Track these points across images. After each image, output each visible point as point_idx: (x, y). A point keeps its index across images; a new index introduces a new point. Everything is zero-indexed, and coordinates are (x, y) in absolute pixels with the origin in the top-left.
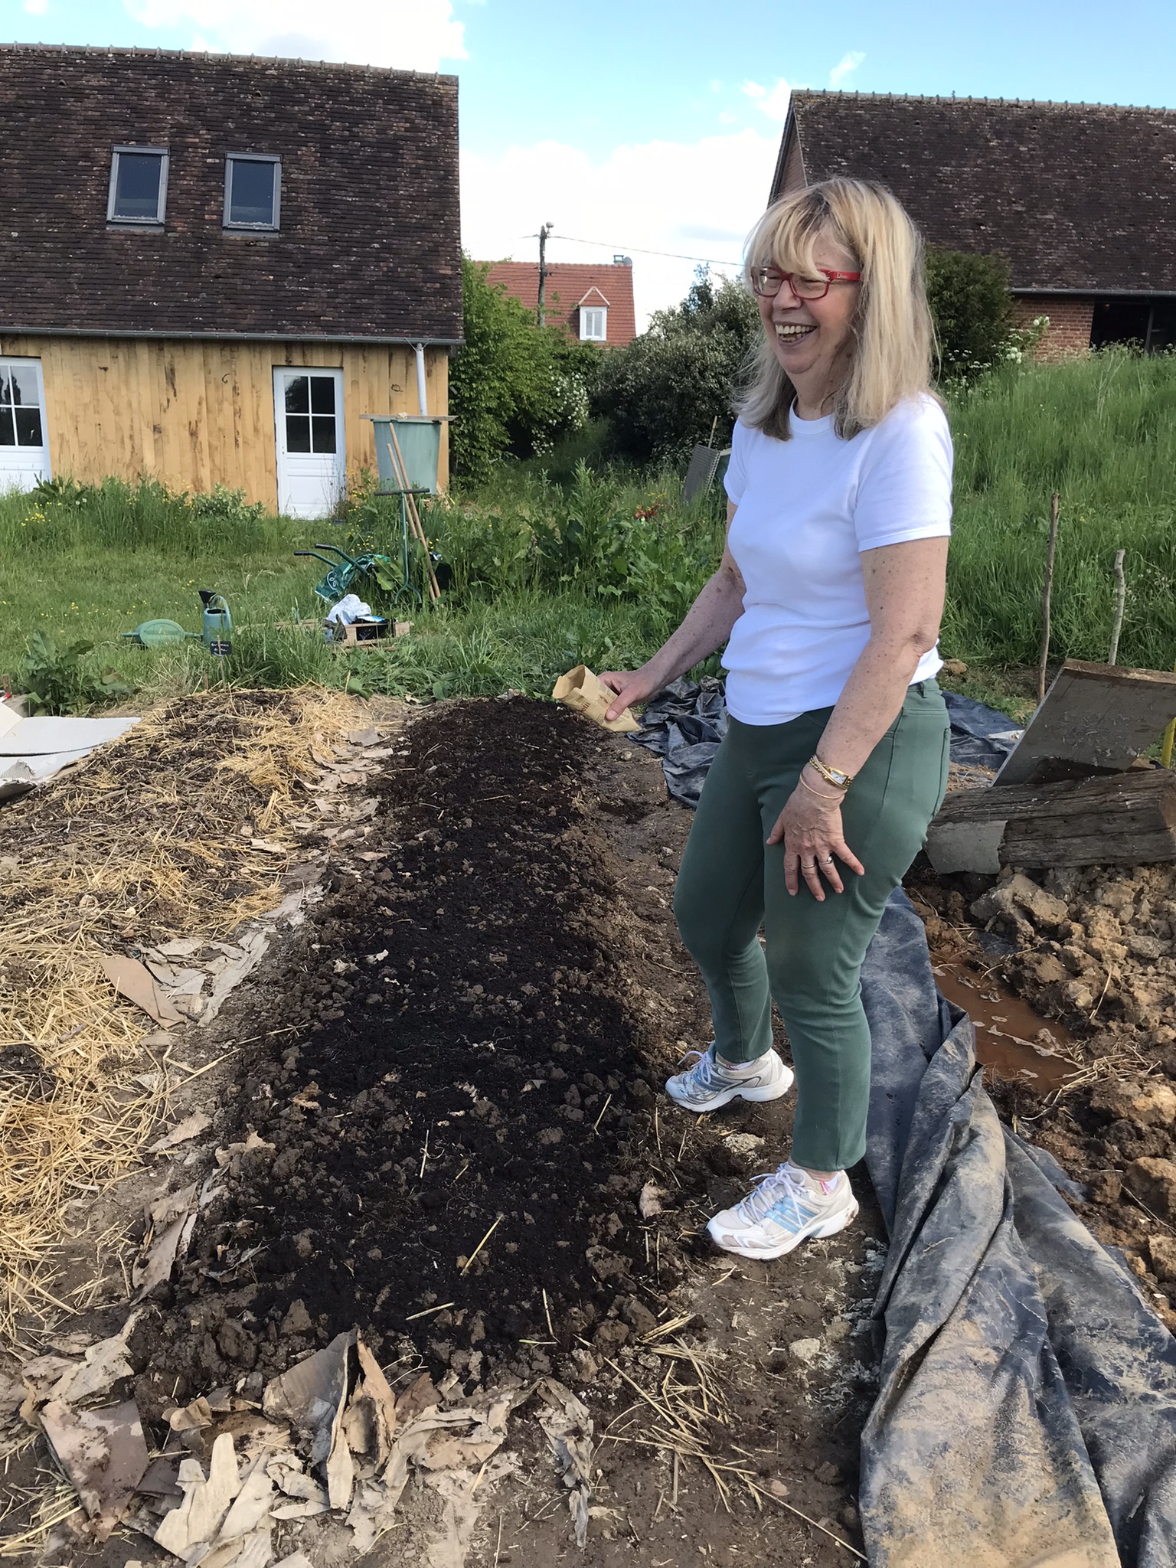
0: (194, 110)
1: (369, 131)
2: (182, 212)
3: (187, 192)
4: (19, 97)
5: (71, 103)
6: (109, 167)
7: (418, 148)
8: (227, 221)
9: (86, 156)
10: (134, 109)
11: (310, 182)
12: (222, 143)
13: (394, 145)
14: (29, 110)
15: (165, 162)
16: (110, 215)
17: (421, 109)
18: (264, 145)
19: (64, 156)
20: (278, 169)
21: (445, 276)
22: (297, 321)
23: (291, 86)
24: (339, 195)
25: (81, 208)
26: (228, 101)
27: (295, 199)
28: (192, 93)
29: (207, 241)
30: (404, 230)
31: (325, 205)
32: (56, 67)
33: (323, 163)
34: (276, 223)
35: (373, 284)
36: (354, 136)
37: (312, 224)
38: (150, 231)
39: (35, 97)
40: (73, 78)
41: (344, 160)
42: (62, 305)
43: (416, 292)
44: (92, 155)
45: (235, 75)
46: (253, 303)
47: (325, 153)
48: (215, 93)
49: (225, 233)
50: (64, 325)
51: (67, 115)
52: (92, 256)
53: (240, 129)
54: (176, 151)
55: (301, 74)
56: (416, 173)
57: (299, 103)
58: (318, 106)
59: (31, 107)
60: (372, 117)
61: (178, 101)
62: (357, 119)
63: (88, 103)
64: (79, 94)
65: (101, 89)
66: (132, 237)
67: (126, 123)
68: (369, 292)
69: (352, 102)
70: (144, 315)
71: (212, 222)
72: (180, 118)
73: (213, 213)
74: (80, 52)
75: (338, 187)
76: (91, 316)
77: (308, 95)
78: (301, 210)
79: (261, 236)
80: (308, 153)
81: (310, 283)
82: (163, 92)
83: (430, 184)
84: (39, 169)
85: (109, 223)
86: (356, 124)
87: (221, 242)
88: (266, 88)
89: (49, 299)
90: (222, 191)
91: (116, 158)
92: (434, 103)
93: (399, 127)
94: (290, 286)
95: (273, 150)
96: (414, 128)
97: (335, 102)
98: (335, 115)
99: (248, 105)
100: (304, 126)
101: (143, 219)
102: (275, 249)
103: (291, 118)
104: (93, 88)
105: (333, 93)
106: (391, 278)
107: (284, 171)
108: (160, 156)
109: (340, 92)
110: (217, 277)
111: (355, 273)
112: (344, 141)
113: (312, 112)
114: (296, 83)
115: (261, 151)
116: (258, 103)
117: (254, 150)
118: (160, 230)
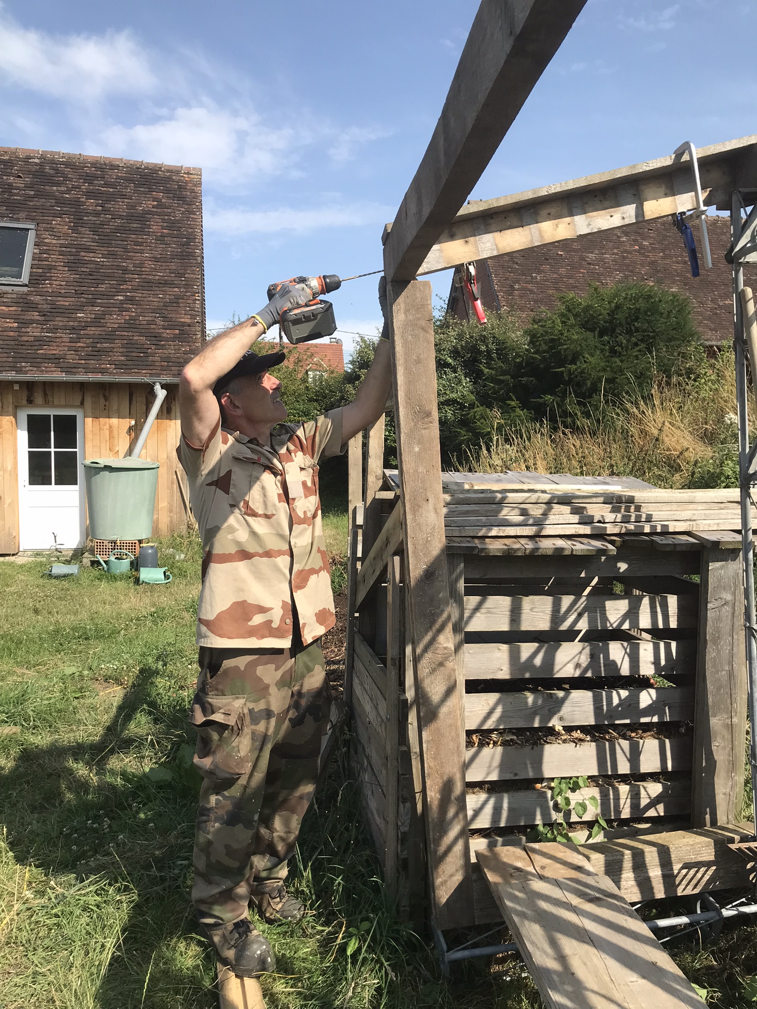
1: (121, 206)
7: (164, 221)
11: (62, 246)
13: (143, 218)
17: (167, 191)
18: (22, 215)
20: (32, 235)
21: (183, 324)
22: (37, 362)
23: (52, 172)
24: (88, 257)
27: (46, 260)
30: (148, 285)
31: (73, 265)
33: (76, 231)
34: (25, 278)
35: (114, 330)
36: (106, 211)
37: (60, 279)
41: (95, 228)
43: (156, 338)
45: (1, 162)
47: (78, 223)
55: (62, 163)
56: (161, 239)
57: (58, 184)
58: (74, 187)
60: (123, 196)
62: (110, 198)
68: (110, 337)
69: (107, 185)
75: (88, 249)
77: (66, 178)
78: (50, 268)
79: (9, 289)
80: (62, 225)
81: (54, 330)
83: (173, 248)
86: (108, 201)
88: (28, 172)
92: (180, 187)
93: (148, 204)
94: (33, 332)
95: (29, 219)
96: (160, 205)
97: (91, 184)
98: (89, 194)
99: (10, 185)
100: (61, 202)
102: (22, 301)
103: (49, 196)
105: (89, 178)
106: (131, 325)
107: (38, 236)
109: (96, 177)
111: (97, 321)
112: (97, 214)
113: (68, 191)
114: (56, 170)
115: (18, 220)
116: (19, 183)
117: (12, 219)
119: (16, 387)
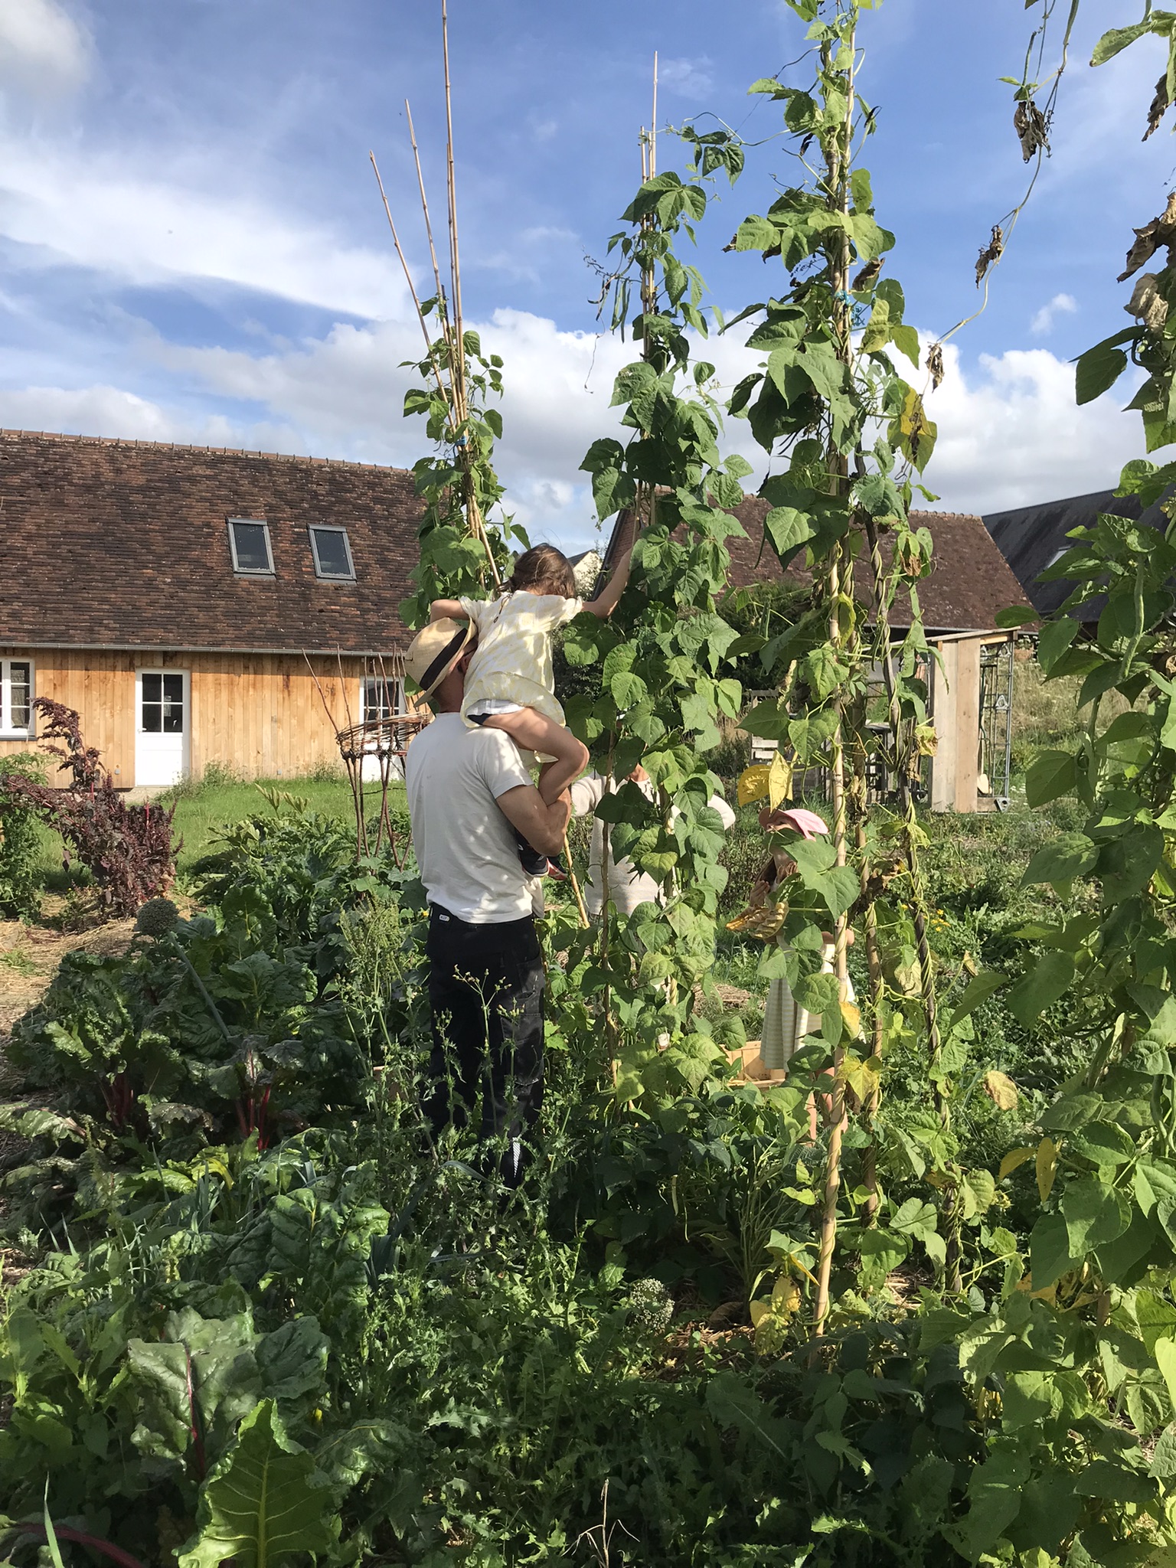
0: (278, 494)
2: (285, 565)
3: (286, 552)
4: (148, 481)
5: (186, 486)
6: (228, 535)
8: (319, 572)
9: (208, 525)
10: (236, 493)
11: (369, 546)
12: (303, 518)
14: (160, 491)
15: (266, 530)
16: (236, 568)
18: (332, 519)
19: (191, 524)
20: (345, 536)
23: (342, 479)
24: (390, 555)
25: (212, 560)
26: (301, 488)
27: (362, 558)
28: (274, 482)
29: (308, 586)
31: (383, 562)
32: (171, 460)
33: (374, 533)
34: (353, 574)
36: (391, 515)
37: (377, 575)
38: (266, 578)
39: (160, 481)
40: (186, 468)
41: (389, 531)
42: (213, 630)
44: (213, 524)
45: (301, 470)
46: (350, 630)
47: (374, 527)
48: (290, 483)
49: (320, 581)
50: (219, 645)
51: (188, 495)
52: (228, 595)
53: (314, 508)
54: (273, 523)
55: (347, 471)
57: (350, 492)
58: (363, 494)
59: (159, 488)
60: (401, 502)
61: (265, 488)
62: (391, 503)
63: (203, 487)
64: (193, 480)
65: (207, 477)
66: (254, 583)
67: (232, 502)
69: (386, 492)
70: (274, 637)
71: (308, 573)
72: (270, 500)
73: (307, 566)
74: (189, 451)
75: (388, 549)
76: (238, 638)
77: (354, 485)
78: (367, 565)
79: (344, 583)
80: (364, 528)
81: (387, 617)
82: (254, 482)
84: (176, 533)
85: (236, 573)
86: (391, 506)
87: (317, 587)
88: (325, 480)
89: (206, 627)
90: (311, 551)
91: (231, 527)
94: (373, 618)
95: (341, 524)
97: (374, 491)
98: (377, 500)
99: (315, 492)
100: (356, 507)
101: (258, 570)
102: (356, 593)
103: (346, 502)
104: (202, 476)
105: (371, 486)
107: (350, 538)
108: (262, 526)
109: (375, 484)
110: (321, 611)
112: (386, 518)
113: (359, 498)
114: (345, 477)
115: (330, 524)
116: (321, 490)
117: (326, 523)
118: (273, 578)
119: (362, 662)
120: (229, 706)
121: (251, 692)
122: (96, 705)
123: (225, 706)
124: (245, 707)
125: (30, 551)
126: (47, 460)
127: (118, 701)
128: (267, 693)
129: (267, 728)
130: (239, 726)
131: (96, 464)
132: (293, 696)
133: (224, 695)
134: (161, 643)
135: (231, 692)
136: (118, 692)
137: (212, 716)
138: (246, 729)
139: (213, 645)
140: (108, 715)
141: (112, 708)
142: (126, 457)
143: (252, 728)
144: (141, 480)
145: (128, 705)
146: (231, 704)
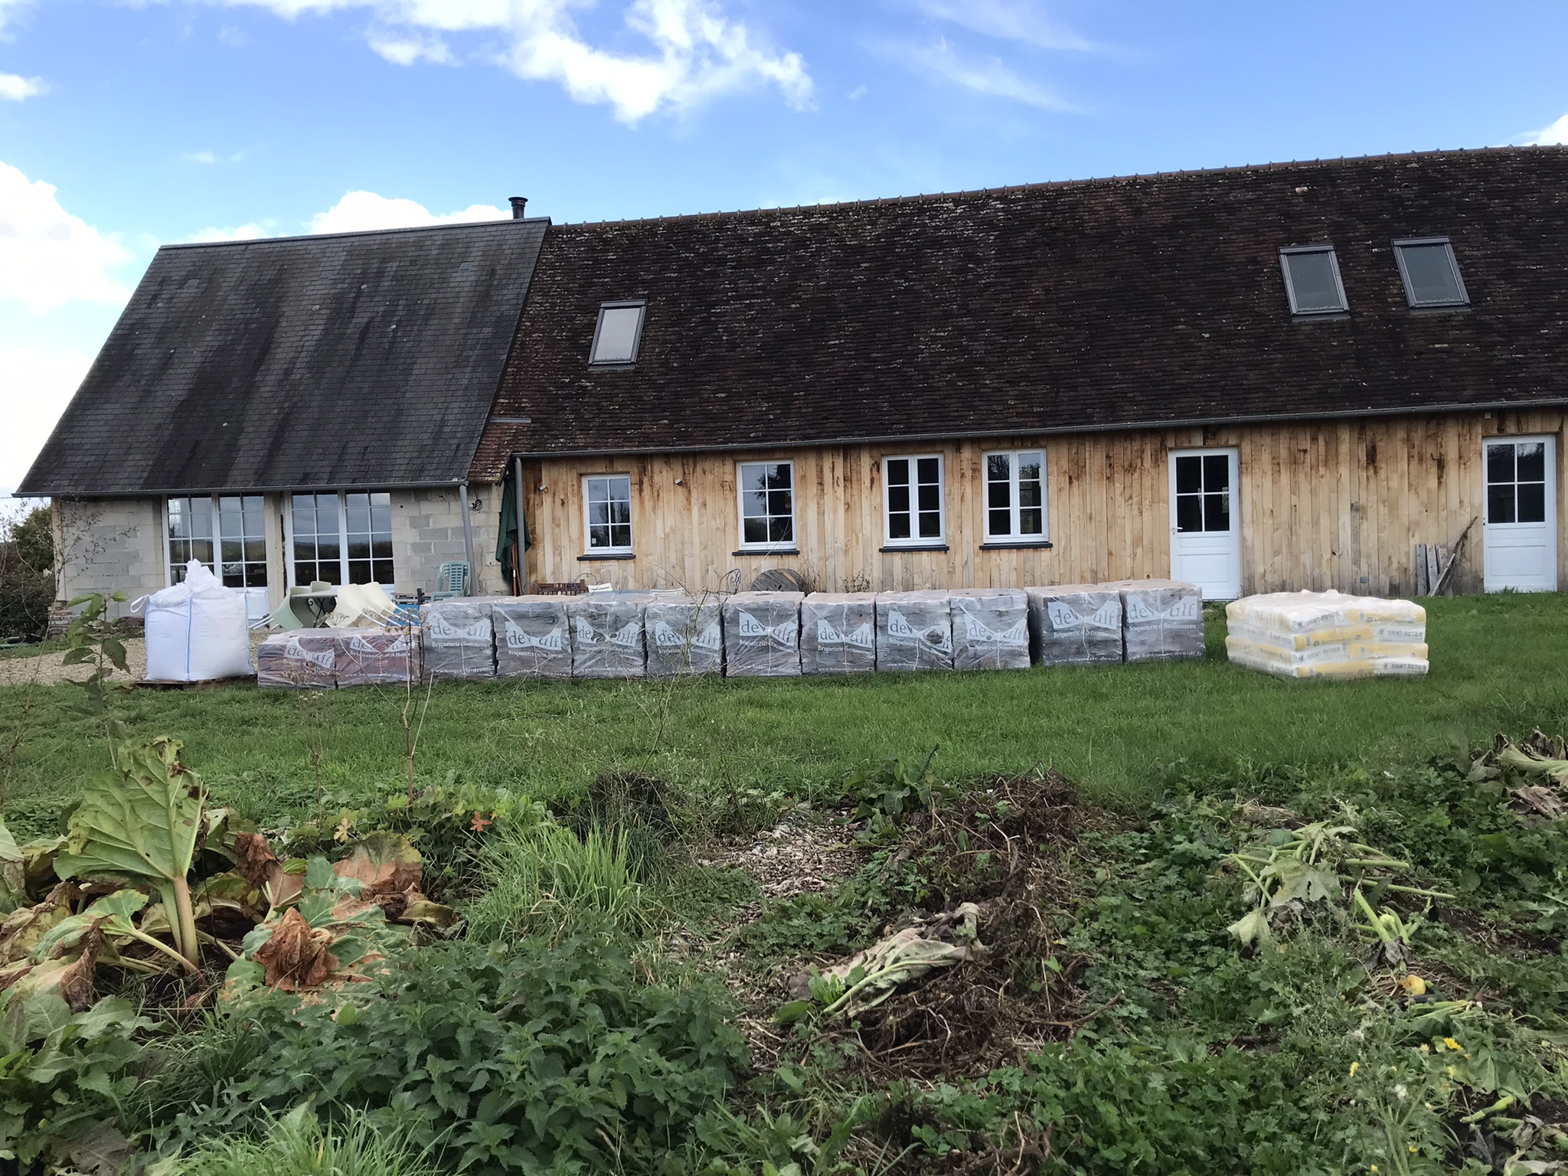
0: (1345, 208)
1: (1532, 203)
2: (1364, 298)
3: (1362, 280)
4: (1174, 218)
5: (1224, 217)
6: (1280, 268)
8: (1413, 301)
9: (1254, 261)
10: (1288, 216)
11: (1485, 256)
12: (1386, 234)
14: (1188, 228)
15: (1332, 257)
16: (1294, 308)
18: (1427, 229)
19: (1232, 263)
20: (1448, 249)
22: (1525, 387)
23: (1436, 174)
24: (1520, 265)
26: (1377, 196)
27: (1476, 274)
28: (1339, 194)
29: (1398, 321)
31: (1509, 276)
32: (1202, 188)
33: (1493, 238)
34: (1464, 298)
36: (1517, 210)
37: (1501, 294)
38: (1337, 318)
39: (1190, 216)
40: (1220, 196)
41: (1514, 232)
42: (1268, 394)
44: (1259, 259)
45: (1376, 173)
46: (1468, 374)
47: (1492, 229)
48: (1362, 191)
49: (1413, 313)
50: (1277, 412)
51: (1225, 227)
52: (1287, 347)
53: (1398, 218)
54: (1340, 246)
55: (1444, 163)
57: (1450, 188)
58: (1471, 189)
59: (1189, 224)
60: (1531, 191)
61: (1328, 202)
62: (1515, 194)
63: (1240, 215)
64: (1230, 208)
65: (1249, 202)
66: (1321, 326)
67: (1283, 228)
69: (1505, 180)
71: (1395, 304)
72: (1335, 218)
73: (1395, 296)
74: (1224, 173)
75: (1518, 258)
76: (1304, 401)
77: (1456, 180)
78: (1486, 283)
79: (1451, 311)
80: (1474, 231)
81: (1523, 350)
82: (1312, 196)
84: (1213, 276)
85: (1295, 315)
86: (1515, 198)
87: (1412, 321)
88: (1412, 180)
89: (1257, 390)
90: (1398, 275)
91: (1284, 259)
94: (1501, 355)
95: (1442, 233)
97: (1487, 182)
98: (1491, 194)
99: (1399, 197)
100: (1462, 208)
101: (1326, 309)
102: (1472, 322)
103: (1446, 202)
104: (1241, 202)
105: (1482, 175)
107: (1455, 250)
108: (1326, 252)
109: (1488, 173)
110: (1421, 353)
112: (1509, 216)
113: (1465, 194)
114: (1441, 171)
116: (1407, 193)
117: (1419, 235)
118: (1347, 317)
119: (1488, 416)
120: (1293, 492)
121: (1322, 470)
122: (1120, 500)
123: (1286, 492)
124: (1313, 492)
125: (1038, 321)
126: (1055, 212)
127: (1148, 494)
128: (1344, 471)
129: (1346, 517)
130: (1306, 518)
131: (1110, 208)
132: (1382, 474)
133: (1285, 478)
134: (1203, 415)
135: (1295, 473)
136: (1147, 482)
137: (1268, 506)
138: (1315, 523)
139: (1271, 412)
140: (1136, 512)
141: (1140, 503)
142: (1147, 194)
143: (1324, 521)
144: (1166, 218)
145: (1158, 499)
146: (1294, 490)
